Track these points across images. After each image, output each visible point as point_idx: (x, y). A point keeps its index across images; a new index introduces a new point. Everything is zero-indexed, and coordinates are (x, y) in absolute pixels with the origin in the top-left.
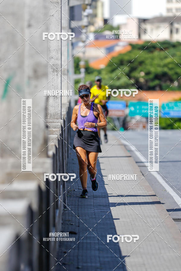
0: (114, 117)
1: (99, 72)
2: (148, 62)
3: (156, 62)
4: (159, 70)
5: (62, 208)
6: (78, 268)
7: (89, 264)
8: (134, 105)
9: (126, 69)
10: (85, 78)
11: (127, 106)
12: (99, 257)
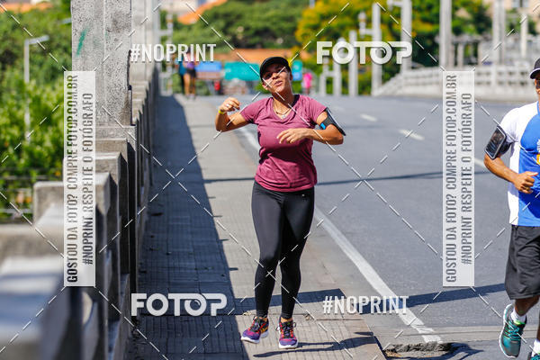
0: (207, 81)
1: (190, 27)
2: (247, 15)
3: (257, 15)
4: (260, 25)
5: (148, 185)
6: (168, 254)
7: (181, 250)
8: (231, 66)
9: (222, 23)
10: (173, 35)
11: (222, 67)
12: (192, 242)
